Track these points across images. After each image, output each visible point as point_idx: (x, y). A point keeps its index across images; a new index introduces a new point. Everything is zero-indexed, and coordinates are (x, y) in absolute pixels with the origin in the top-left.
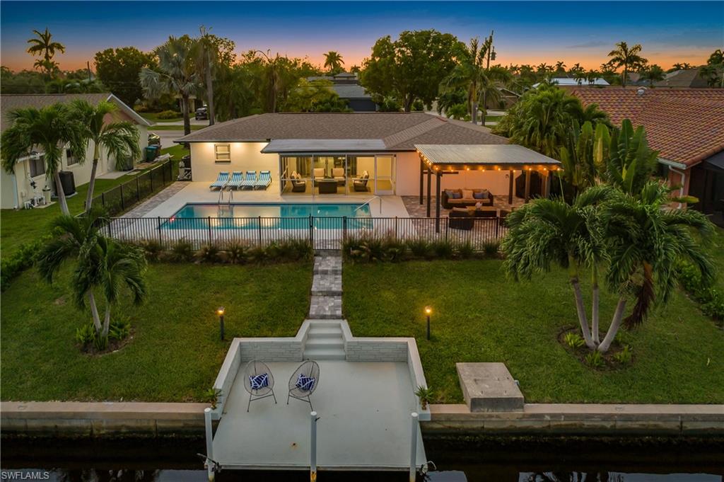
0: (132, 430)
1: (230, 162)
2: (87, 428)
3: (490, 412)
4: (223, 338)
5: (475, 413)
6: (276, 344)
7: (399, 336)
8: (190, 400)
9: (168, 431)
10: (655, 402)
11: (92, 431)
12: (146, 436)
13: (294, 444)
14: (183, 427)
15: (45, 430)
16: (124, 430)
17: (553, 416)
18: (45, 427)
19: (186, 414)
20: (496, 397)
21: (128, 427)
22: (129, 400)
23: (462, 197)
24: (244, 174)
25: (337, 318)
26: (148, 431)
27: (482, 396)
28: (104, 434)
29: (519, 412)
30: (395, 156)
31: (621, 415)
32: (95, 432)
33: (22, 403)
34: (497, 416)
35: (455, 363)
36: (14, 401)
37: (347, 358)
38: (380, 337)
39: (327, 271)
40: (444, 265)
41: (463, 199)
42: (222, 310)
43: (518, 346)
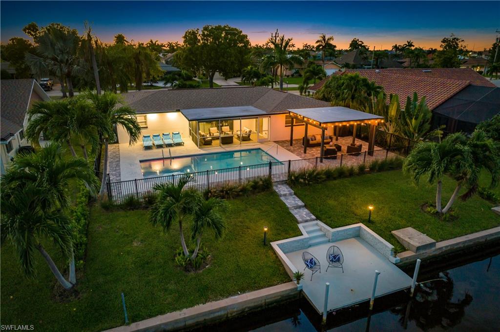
0: (251, 309)
1: (147, 127)
2: (224, 315)
3: (424, 252)
4: (265, 244)
5: (418, 253)
6: (295, 241)
7: (354, 224)
8: (278, 283)
9: (272, 303)
10: (477, 231)
11: (227, 315)
12: (259, 309)
13: (352, 290)
14: (280, 298)
15: (197, 324)
16: (247, 310)
17: (446, 247)
18: (197, 322)
19: (286, 291)
20: (424, 244)
21: (249, 307)
22: (244, 292)
23: (315, 139)
24: (161, 135)
25: (314, 220)
26: (261, 306)
27: (420, 245)
28: (234, 315)
29: (433, 249)
30: (270, 117)
31: (468, 240)
32: (229, 315)
33: (178, 312)
34: (426, 253)
35: (391, 232)
36: (171, 312)
37: (331, 240)
38: (345, 226)
39: (286, 194)
40: (346, 181)
41: (317, 140)
42: (266, 228)
43: (410, 218)
